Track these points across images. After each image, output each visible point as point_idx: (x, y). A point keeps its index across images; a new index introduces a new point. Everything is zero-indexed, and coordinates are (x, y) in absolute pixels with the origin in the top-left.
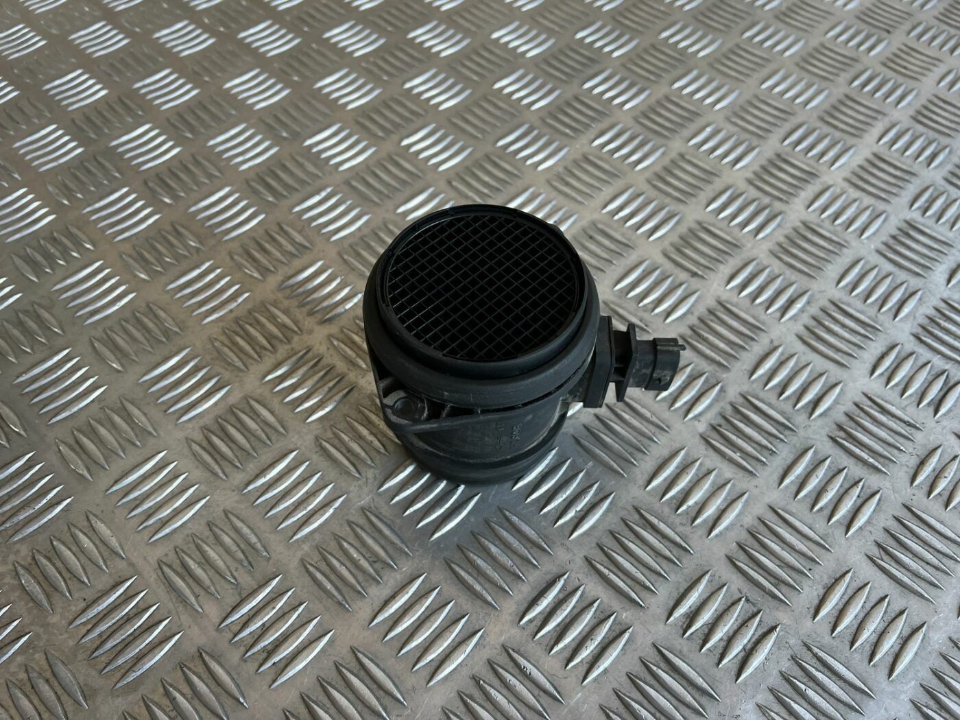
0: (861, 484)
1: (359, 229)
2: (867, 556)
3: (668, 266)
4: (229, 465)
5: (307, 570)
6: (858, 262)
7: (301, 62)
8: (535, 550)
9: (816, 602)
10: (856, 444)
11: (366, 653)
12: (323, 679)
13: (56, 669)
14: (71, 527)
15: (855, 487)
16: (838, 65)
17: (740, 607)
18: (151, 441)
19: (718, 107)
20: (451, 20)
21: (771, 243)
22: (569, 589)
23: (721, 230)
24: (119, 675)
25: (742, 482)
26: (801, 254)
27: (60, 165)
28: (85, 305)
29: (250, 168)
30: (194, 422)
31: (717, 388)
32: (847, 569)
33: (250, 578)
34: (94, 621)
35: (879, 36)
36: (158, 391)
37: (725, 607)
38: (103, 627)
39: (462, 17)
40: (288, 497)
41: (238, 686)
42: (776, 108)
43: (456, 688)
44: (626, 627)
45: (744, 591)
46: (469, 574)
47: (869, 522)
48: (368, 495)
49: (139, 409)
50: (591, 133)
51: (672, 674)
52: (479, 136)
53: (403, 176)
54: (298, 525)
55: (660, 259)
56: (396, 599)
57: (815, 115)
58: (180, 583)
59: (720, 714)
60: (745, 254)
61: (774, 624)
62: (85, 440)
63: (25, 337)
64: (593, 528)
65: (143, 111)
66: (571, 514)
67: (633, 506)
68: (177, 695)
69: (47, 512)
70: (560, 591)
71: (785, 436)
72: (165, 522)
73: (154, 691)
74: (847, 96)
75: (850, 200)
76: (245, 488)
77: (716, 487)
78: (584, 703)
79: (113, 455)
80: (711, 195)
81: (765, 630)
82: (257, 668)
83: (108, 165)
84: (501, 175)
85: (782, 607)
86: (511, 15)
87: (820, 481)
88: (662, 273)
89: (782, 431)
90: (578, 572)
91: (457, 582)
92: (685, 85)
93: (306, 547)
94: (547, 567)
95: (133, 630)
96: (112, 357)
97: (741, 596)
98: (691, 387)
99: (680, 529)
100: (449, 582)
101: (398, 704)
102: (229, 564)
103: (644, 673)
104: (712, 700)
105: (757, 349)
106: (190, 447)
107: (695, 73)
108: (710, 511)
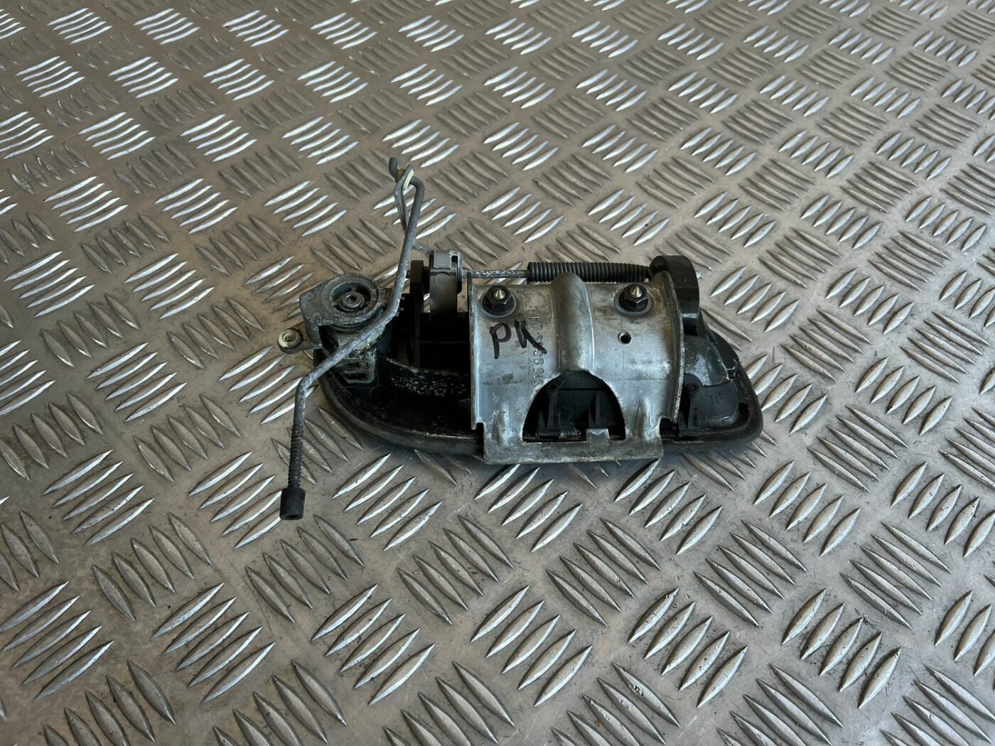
0: (976, 503)
1: (444, 227)
2: (987, 578)
3: (766, 274)
4: (318, 468)
5: (405, 581)
6: (960, 274)
7: (377, 56)
8: (641, 565)
9: (937, 625)
10: (969, 461)
11: (469, 670)
12: (425, 696)
13: (141, 681)
14: (153, 529)
15: (971, 506)
16: (927, 74)
17: (858, 628)
18: (235, 441)
19: (808, 113)
20: (529, 16)
21: (869, 254)
22: (680, 606)
23: (818, 239)
24: (208, 688)
25: (854, 499)
26: (900, 265)
27: (130, 153)
28: (161, 298)
29: (328, 162)
30: (280, 422)
31: (823, 400)
32: (967, 591)
33: (344, 588)
34: (180, 630)
35: (967, 47)
36: (241, 389)
37: (843, 628)
38: (190, 637)
39: (542, 15)
40: (382, 503)
41: (335, 702)
42: (868, 116)
43: (565, 708)
44: (741, 647)
45: (862, 612)
46: (574, 588)
47: (986, 542)
48: (464, 503)
49: (221, 408)
50: (679, 137)
51: (792, 698)
52: (565, 136)
53: (488, 175)
54: (393, 533)
55: (757, 267)
56: (499, 613)
57: (907, 124)
58: (268, 590)
59: (843, 741)
60: (844, 264)
61: (894, 648)
62: (164, 439)
63: (99, 330)
64: (701, 542)
65: (214, 101)
66: (677, 528)
67: (742, 522)
68: (271, 710)
69: (128, 513)
70: (669, 608)
71: (895, 452)
72: (252, 528)
73: (246, 706)
74: (938, 106)
75: (949, 212)
76: (337, 493)
77: (826, 504)
78: (701, 725)
79: (194, 454)
80: (805, 203)
81: (885, 653)
82: (354, 683)
83: (180, 154)
84: (589, 177)
85: (902, 629)
86: (590, 15)
87: (934, 499)
88: (760, 280)
89: (891, 446)
90: (687, 590)
91: (561, 596)
92: (775, 91)
93: (402, 556)
94: (656, 583)
95: (221, 640)
96: (190, 352)
97: (859, 617)
98: (796, 398)
99: (791, 545)
100: (553, 596)
101: (505, 724)
102: (321, 572)
103: (760, 696)
104: (835, 726)
105: (861, 361)
106: (276, 448)
107: (783, 77)
108: (822, 526)
